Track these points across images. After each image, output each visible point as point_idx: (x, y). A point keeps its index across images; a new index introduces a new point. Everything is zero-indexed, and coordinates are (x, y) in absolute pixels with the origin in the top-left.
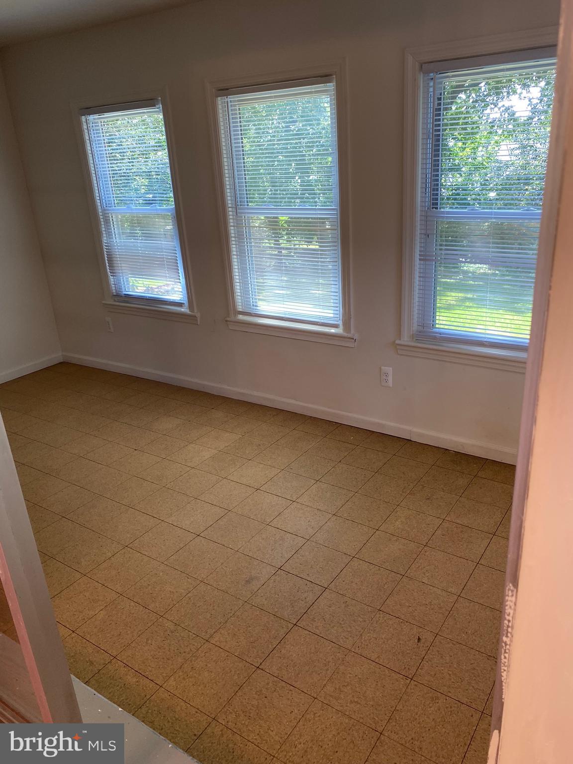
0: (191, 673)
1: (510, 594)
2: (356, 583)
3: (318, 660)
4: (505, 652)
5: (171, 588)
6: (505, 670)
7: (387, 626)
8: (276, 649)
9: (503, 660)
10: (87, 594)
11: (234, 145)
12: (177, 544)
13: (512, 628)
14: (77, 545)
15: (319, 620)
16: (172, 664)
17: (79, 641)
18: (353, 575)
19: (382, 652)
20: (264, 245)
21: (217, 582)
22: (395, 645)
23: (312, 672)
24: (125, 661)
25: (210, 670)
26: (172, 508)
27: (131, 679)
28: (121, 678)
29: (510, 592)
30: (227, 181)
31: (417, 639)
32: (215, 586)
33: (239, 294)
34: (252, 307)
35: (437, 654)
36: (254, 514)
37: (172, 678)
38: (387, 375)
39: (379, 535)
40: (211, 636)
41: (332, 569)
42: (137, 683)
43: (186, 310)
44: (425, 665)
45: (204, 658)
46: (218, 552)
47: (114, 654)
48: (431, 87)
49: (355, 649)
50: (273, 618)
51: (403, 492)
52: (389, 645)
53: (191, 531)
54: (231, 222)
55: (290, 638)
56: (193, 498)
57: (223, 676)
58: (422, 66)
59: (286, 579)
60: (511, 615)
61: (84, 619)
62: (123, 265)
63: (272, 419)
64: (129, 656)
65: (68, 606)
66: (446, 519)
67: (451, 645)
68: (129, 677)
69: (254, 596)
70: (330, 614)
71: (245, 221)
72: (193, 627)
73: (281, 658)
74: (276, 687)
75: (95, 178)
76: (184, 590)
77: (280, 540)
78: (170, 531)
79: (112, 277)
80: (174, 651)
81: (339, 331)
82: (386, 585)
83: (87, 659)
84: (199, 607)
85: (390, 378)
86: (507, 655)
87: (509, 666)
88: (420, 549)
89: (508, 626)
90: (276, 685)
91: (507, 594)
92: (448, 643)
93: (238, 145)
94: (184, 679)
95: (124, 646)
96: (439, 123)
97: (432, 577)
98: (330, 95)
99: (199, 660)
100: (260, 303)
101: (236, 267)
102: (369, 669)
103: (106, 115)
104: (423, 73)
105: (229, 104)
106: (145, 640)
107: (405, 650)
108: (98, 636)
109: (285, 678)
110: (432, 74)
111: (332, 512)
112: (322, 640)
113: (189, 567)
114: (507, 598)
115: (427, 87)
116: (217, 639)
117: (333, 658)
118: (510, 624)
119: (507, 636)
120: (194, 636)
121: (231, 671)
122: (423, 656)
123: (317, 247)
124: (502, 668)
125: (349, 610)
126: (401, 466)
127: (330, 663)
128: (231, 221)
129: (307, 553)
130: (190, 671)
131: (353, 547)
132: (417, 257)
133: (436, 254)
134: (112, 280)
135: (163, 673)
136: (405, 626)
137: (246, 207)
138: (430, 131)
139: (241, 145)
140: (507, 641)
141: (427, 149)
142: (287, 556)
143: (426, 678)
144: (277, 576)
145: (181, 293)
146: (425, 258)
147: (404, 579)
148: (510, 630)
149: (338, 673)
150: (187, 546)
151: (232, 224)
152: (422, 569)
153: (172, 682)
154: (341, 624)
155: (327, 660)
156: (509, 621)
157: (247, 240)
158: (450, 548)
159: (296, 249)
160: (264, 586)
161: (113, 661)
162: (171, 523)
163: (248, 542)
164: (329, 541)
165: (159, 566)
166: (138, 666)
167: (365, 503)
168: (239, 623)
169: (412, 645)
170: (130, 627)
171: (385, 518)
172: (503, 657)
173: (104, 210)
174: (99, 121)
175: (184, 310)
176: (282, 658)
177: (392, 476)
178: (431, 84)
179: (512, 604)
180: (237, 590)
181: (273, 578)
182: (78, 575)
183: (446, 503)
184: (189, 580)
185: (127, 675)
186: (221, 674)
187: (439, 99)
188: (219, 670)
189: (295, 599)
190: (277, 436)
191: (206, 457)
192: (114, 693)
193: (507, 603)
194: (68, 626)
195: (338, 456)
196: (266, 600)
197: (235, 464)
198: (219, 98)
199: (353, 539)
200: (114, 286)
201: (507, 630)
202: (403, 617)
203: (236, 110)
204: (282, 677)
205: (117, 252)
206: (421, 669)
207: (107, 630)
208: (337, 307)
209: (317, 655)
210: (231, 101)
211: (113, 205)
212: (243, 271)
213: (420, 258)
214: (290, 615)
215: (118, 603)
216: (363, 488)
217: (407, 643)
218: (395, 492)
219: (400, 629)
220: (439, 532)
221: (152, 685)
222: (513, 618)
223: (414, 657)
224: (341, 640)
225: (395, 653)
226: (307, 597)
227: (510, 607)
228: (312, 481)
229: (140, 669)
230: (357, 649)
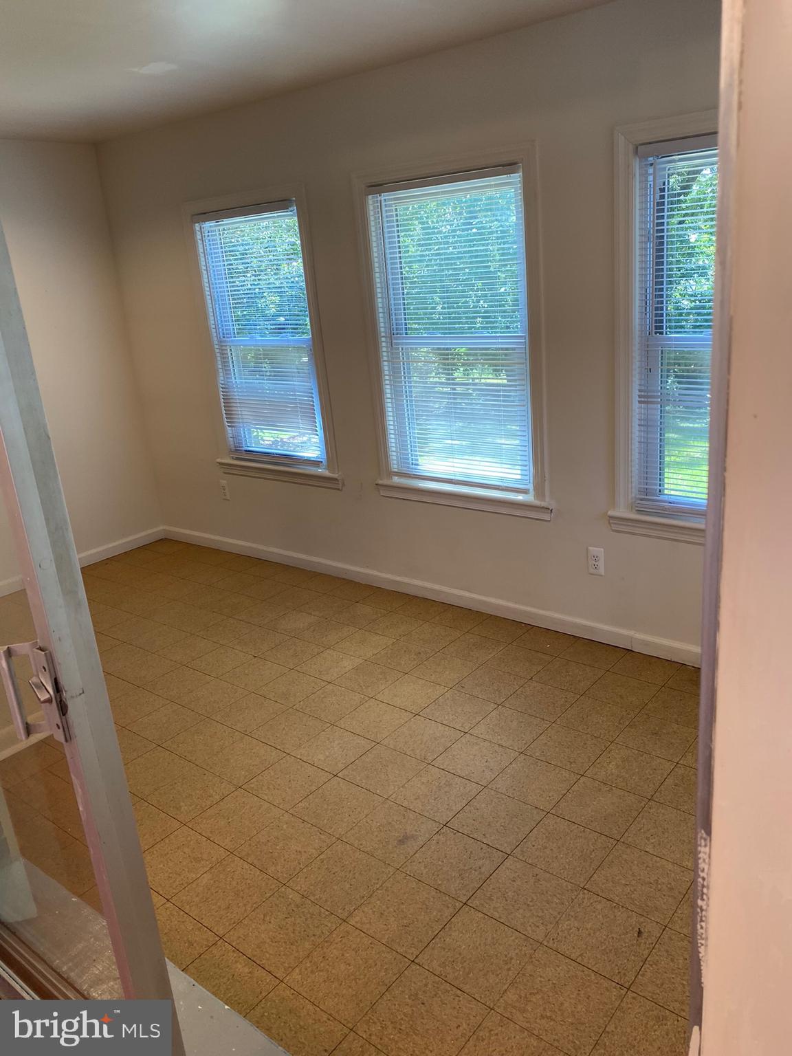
0: (322, 965)
1: (703, 843)
2: (552, 850)
3: (497, 956)
4: (702, 921)
5: (298, 846)
6: (702, 945)
7: (594, 912)
8: (439, 936)
9: (700, 931)
10: (186, 850)
11: (388, 256)
12: (307, 786)
13: (708, 887)
14: (175, 783)
15: (498, 898)
16: (297, 951)
17: (176, 913)
18: (547, 837)
19: (586, 948)
20: (431, 380)
21: (359, 841)
22: (605, 940)
23: (488, 971)
24: (234, 944)
25: (348, 962)
26: (301, 736)
27: (241, 968)
28: (228, 966)
29: (703, 841)
30: (380, 303)
31: (637, 933)
32: (356, 846)
33: (394, 449)
34: (412, 466)
35: (666, 954)
36: (410, 749)
37: (297, 970)
38: (596, 559)
39: (584, 783)
40: (350, 915)
41: (518, 828)
42: (249, 975)
43: (324, 470)
44: (648, 970)
45: (340, 944)
46: (361, 799)
47: (221, 932)
48: (651, 174)
49: (548, 942)
50: (434, 893)
51: (620, 723)
52: (597, 938)
53: (326, 769)
54: (385, 356)
55: (458, 923)
56: (329, 725)
57: (366, 972)
58: (637, 148)
59: (454, 839)
60: (706, 870)
61: (182, 884)
62: (244, 413)
63: (437, 618)
64: (240, 937)
65: (162, 866)
66: (681, 762)
67: (686, 942)
68: (239, 966)
69: (410, 861)
70: (514, 892)
71: (403, 354)
72: (326, 901)
73: (444, 949)
74: (437, 990)
75: (209, 301)
76: (315, 849)
77: (447, 785)
78: (298, 769)
79: (230, 428)
80: (300, 933)
81: (529, 498)
82: (593, 854)
83: (185, 939)
84: (334, 874)
85: (601, 564)
86: (703, 924)
87: (706, 939)
88: (642, 805)
89: (703, 886)
90: (438, 988)
91: (699, 843)
92: (682, 940)
93: (395, 256)
94: (312, 972)
95: (234, 923)
96: (662, 221)
97: (659, 844)
98: (515, 188)
99: (333, 947)
100: (421, 461)
101: (391, 414)
102: (568, 971)
103: (226, 221)
104: (640, 158)
105: (383, 204)
106: (262, 916)
107: (619, 947)
108: (201, 907)
109: (450, 977)
110: (652, 159)
111: (519, 749)
112: (502, 927)
113: (322, 819)
114: (699, 848)
115: (644, 175)
116: (358, 919)
117: (517, 954)
118: (705, 884)
119: (702, 899)
120: (327, 913)
121: (376, 965)
122: (646, 957)
123: (505, 381)
124: (699, 941)
125: (540, 886)
126: (618, 686)
127: (513, 961)
128: (385, 354)
129: (483, 806)
130: (321, 962)
131: (548, 798)
132: (636, 399)
133: (661, 394)
134: (230, 432)
135: (284, 963)
136: (620, 913)
137: (404, 335)
138: (649, 231)
139: (398, 255)
140: (703, 905)
141: (646, 255)
142: (456, 808)
143: (650, 989)
144: (441, 836)
145: (319, 449)
146: (646, 399)
147: (619, 846)
148: (705, 890)
149: (524, 975)
150: (320, 791)
151: (385, 358)
152: (644, 832)
153: (296, 975)
154: (528, 905)
155: (508, 956)
156: (704, 879)
157: (405, 378)
158: (685, 804)
159: (475, 384)
160: (423, 848)
161: (219, 943)
162: (298, 757)
163: (402, 787)
164: (514, 790)
165: (283, 816)
166: (252, 951)
167: (566, 737)
168: (389, 898)
169: (630, 941)
170: (242, 898)
171: (593, 759)
172: (699, 927)
173: (221, 342)
174: (217, 228)
175: (320, 471)
176: (447, 950)
177: (605, 701)
178: (651, 171)
179: (706, 857)
180: (386, 853)
181: (435, 838)
182: (176, 824)
183: (680, 740)
184: (323, 837)
185: (236, 962)
186: (363, 968)
187: (662, 190)
188: (361, 962)
189: (466, 868)
190: (443, 641)
191: (347, 669)
192: (219, 987)
193: (700, 855)
194: (161, 893)
195: (529, 670)
196: (425, 867)
197: (386, 679)
198: (370, 197)
199: (547, 787)
200: (231, 439)
201: (702, 891)
202: (617, 899)
203: (392, 211)
204: (446, 977)
205: (237, 396)
206: (643, 975)
207: (212, 900)
208: (526, 466)
209: (495, 948)
210: (385, 200)
211: (232, 335)
212: (400, 419)
213: (640, 399)
214: (459, 889)
215: (227, 865)
216: (564, 717)
217: (623, 936)
218: (609, 724)
219: (612, 917)
220: (670, 781)
221: (269, 978)
222: (707, 874)
223: (633, 958)
224: (529, 928)
225: (605, 950)
226: (483, 865)
227: (704, 860)
228: (492, 705)
229: (254, 956)
230: (551, 942)
